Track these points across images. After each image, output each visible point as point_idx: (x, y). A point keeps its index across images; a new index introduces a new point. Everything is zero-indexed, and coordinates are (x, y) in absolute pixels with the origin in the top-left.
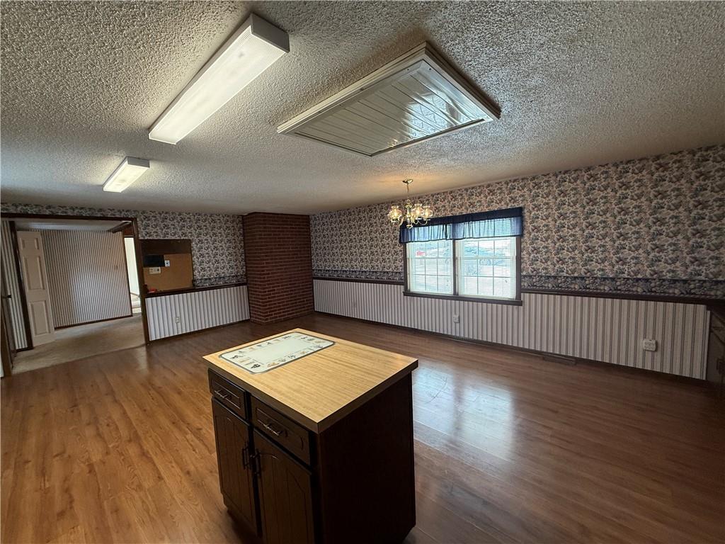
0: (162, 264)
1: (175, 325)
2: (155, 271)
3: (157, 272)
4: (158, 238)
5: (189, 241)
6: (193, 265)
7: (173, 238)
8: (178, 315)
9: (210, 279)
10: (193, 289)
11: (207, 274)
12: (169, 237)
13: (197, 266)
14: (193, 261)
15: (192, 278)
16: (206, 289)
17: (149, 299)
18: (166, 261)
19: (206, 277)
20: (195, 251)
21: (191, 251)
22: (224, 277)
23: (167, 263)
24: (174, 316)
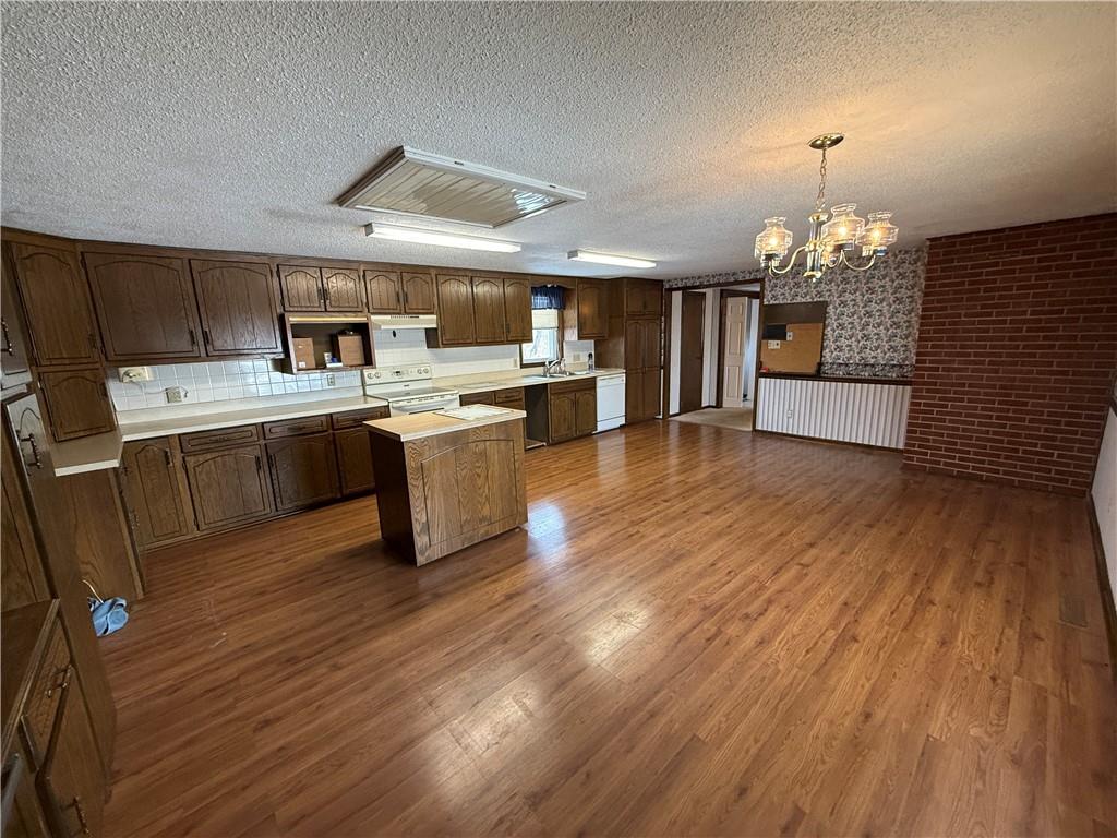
0: (783, 337)
1: (786, 418)
2: (774, 344)
3: (776, 347)
4: (785, 301)
5: (826, 304)
6: (823, 340)
7: (803, 300)
8: (792, 408)
9: (847, 365)
10: (818, 375)
11: (844, 356)
12: (799, 300)
13: (830, 343)
14: (824, 334)
15: (818, 361)
16: (837, 380)
17: (763, 379)
18: (788, 334)
19: (841, 361)
20: (832, 320)
21: (825, 319)
22: (873, 366)
23: (790, 336)
24: (787, 407)
